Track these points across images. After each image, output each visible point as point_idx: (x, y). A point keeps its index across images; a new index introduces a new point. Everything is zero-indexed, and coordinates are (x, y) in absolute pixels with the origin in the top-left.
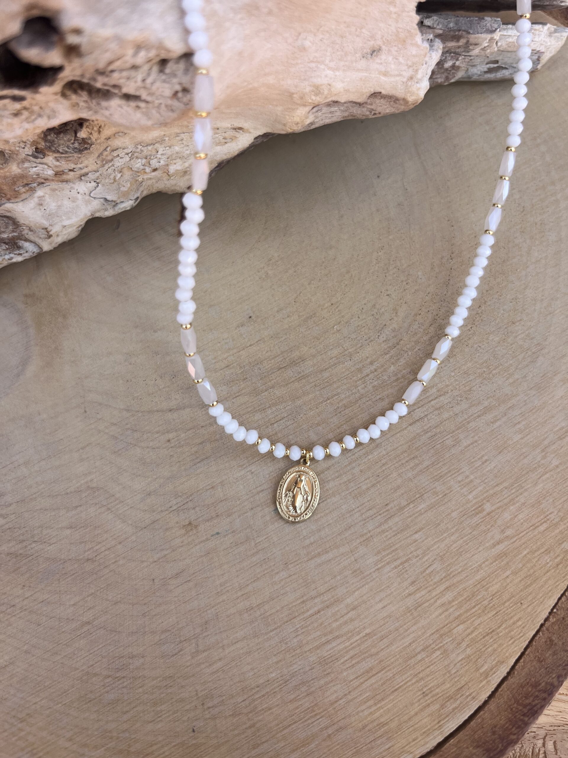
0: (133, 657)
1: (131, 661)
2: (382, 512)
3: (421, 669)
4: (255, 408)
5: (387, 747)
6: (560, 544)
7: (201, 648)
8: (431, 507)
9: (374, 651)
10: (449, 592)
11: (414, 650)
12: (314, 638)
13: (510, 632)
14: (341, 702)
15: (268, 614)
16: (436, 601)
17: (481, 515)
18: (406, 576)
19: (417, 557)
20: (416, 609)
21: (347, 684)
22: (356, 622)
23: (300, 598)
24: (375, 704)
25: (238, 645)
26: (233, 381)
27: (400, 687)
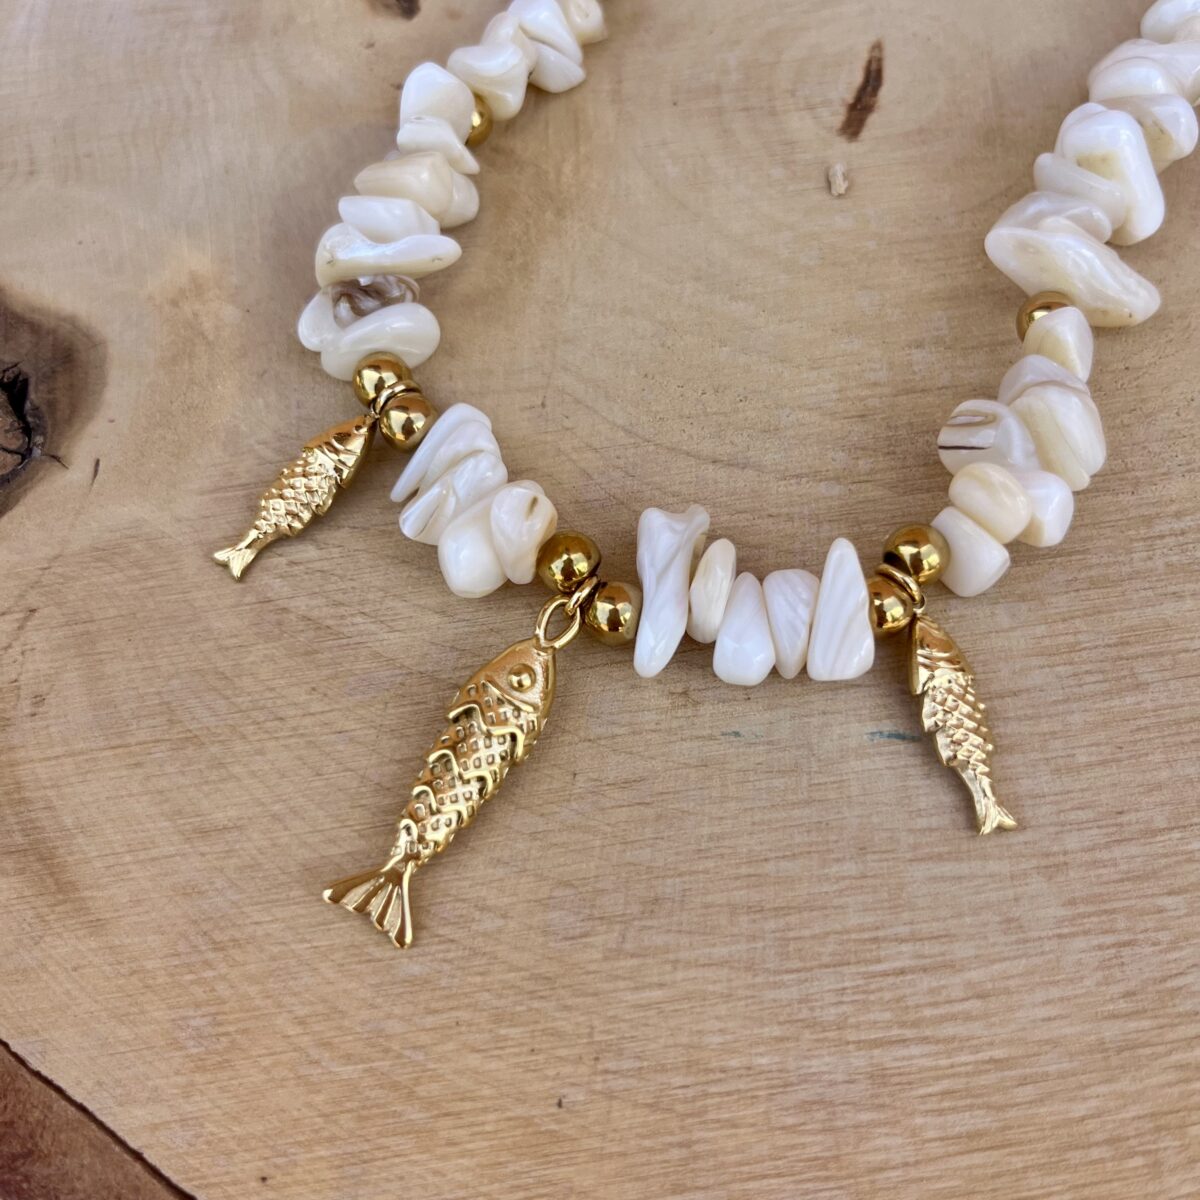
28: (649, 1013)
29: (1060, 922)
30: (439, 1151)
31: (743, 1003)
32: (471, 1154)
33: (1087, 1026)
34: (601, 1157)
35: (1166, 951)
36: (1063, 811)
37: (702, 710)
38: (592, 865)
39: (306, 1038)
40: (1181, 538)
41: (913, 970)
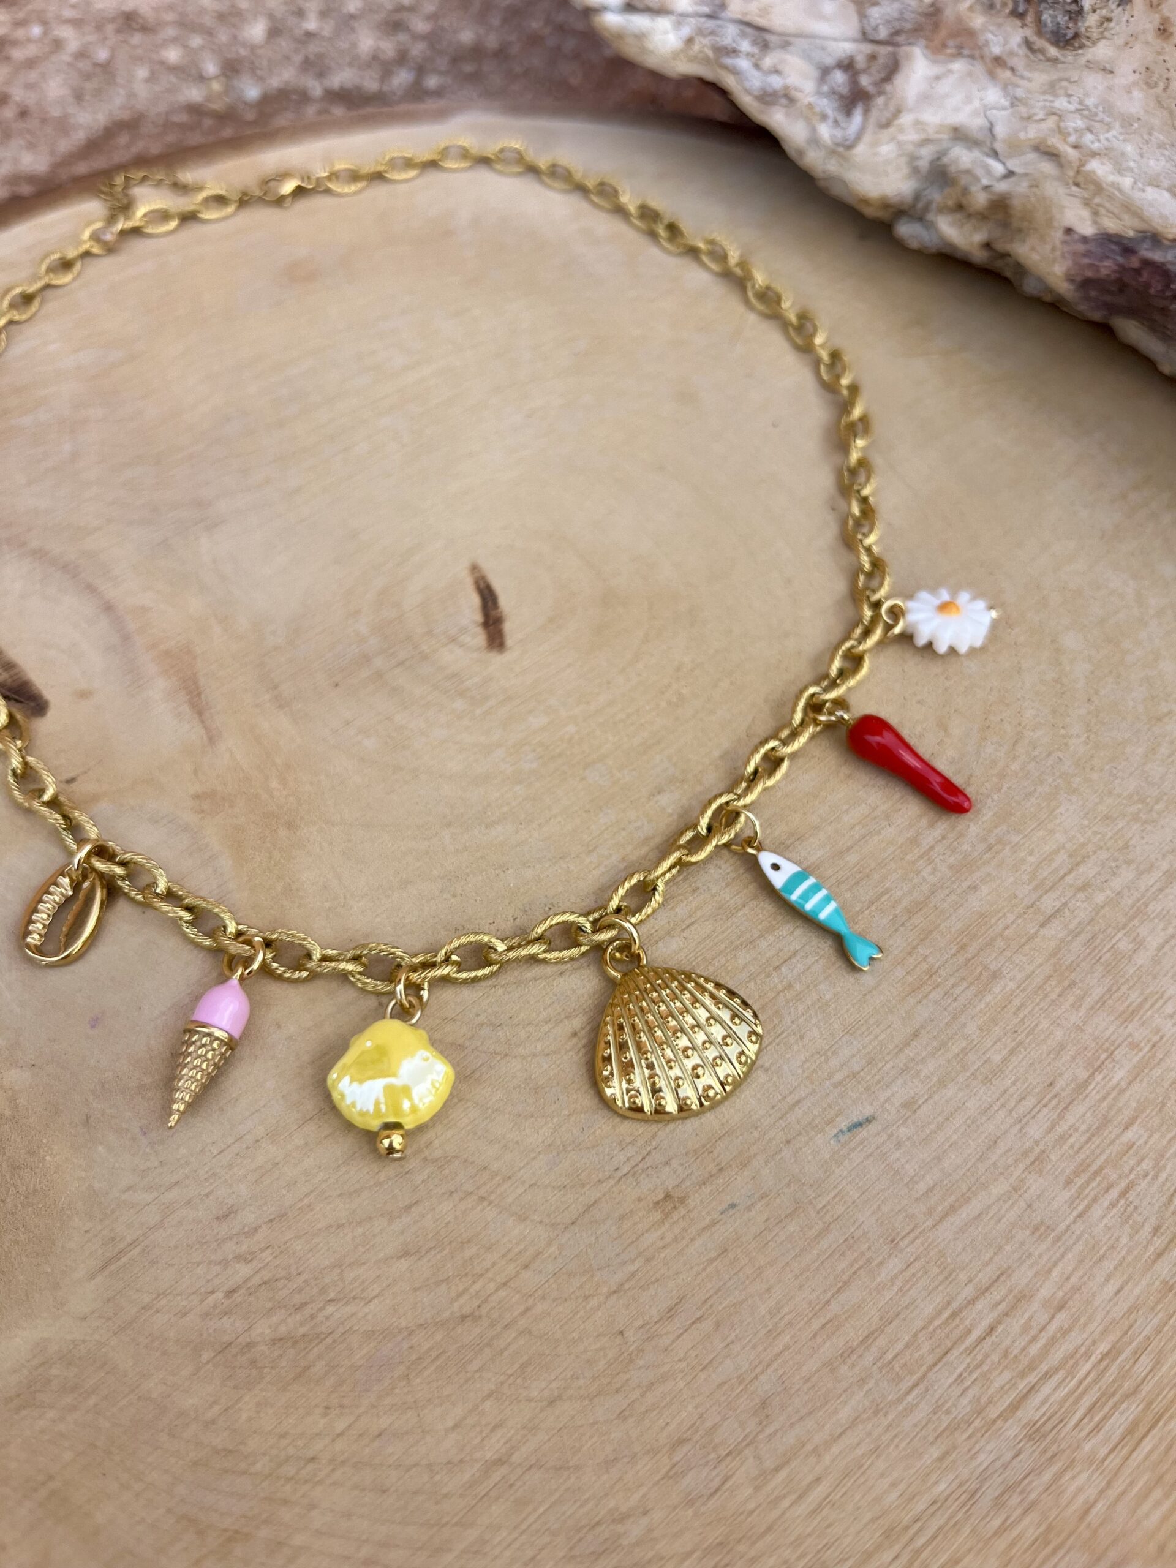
28: (824, 1513)
29: (1071, 1203)
31: (891, 1447)
33: (1148, 1277)
36: (1012, 1110)
37: (691, 1202)
41: (999, 1322)
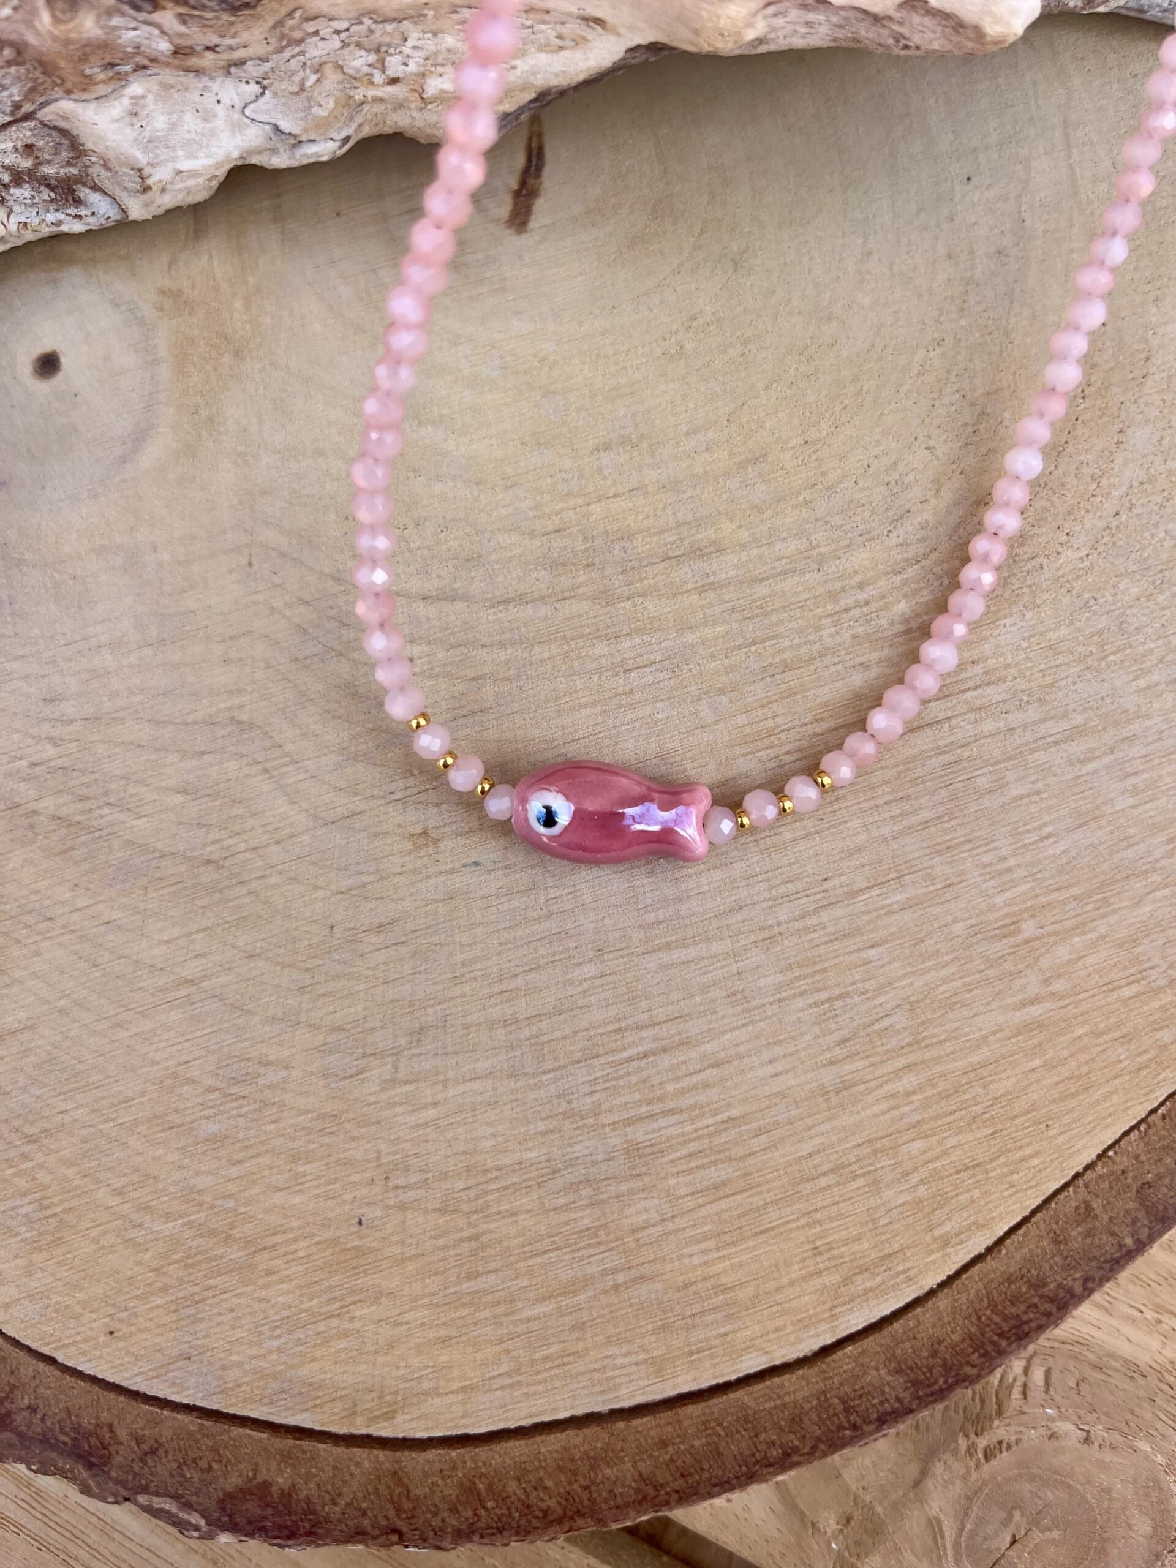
0: (268, 1064)
1: (262, 1070)
2: (812, 891)
3: (820, 1204)
4: (598, 631)
5: (722, 1330)
6: (1156, 1030)
7: (402, 1075)
8: (912, 904)
9: (738, 1151)
10: (911, 1075)
11: (815, 1167)
12: (626, 1104)
13: (1011, 1173)
14: (652, 1230)
15: (545, 1039)
16: (881, 1086)
17: (1012, 940)
18: (833, 1026)
19: (862, 993)
20: (837, 1093)
21: (670, 1201)
22: (714, 1091)
23: (612, 1022)
24: (718, 1249)
25: (476, 1085)
26: (563, 565)
27: (773, 1228)
28: (429, 1130)
29: (780, 987)
30: (261, 1282)
31: (509, 1106)
32: (288, 1278)
33: (809, 1075)
34: (402, 1260)
35: (874, 997)
36: (774, 887)
37: (441, 845)
38: (359, 1008)
39: (126, 1206)
40: (865, 609)
41: (654, 1053)
